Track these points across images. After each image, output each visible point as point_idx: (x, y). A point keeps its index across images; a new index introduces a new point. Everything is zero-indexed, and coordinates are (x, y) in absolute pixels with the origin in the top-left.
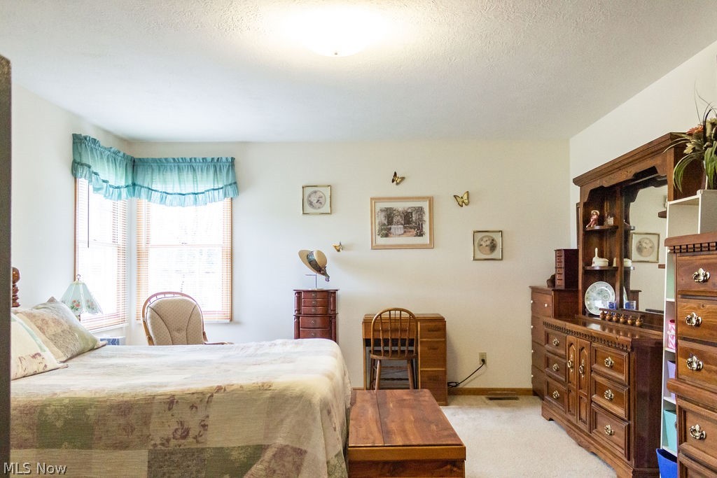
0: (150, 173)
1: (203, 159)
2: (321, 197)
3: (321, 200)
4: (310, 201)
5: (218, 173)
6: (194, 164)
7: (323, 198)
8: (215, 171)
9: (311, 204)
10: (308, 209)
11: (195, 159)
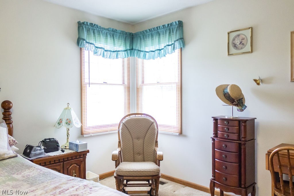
0: (139, 41)
1: (163, 26)
2: (243, 39)
3: (244, 42)
4: (234, 44)
5: (171, 33)
6: (159, 31)
7: (245, 39)
8: (170, 33)
9: (235, 46)
10: (233, 50)
11: (159, 27)
